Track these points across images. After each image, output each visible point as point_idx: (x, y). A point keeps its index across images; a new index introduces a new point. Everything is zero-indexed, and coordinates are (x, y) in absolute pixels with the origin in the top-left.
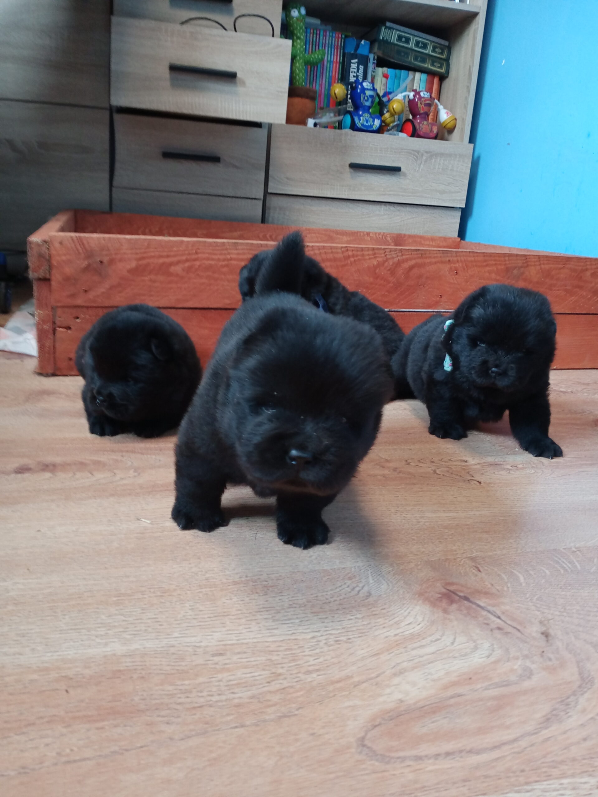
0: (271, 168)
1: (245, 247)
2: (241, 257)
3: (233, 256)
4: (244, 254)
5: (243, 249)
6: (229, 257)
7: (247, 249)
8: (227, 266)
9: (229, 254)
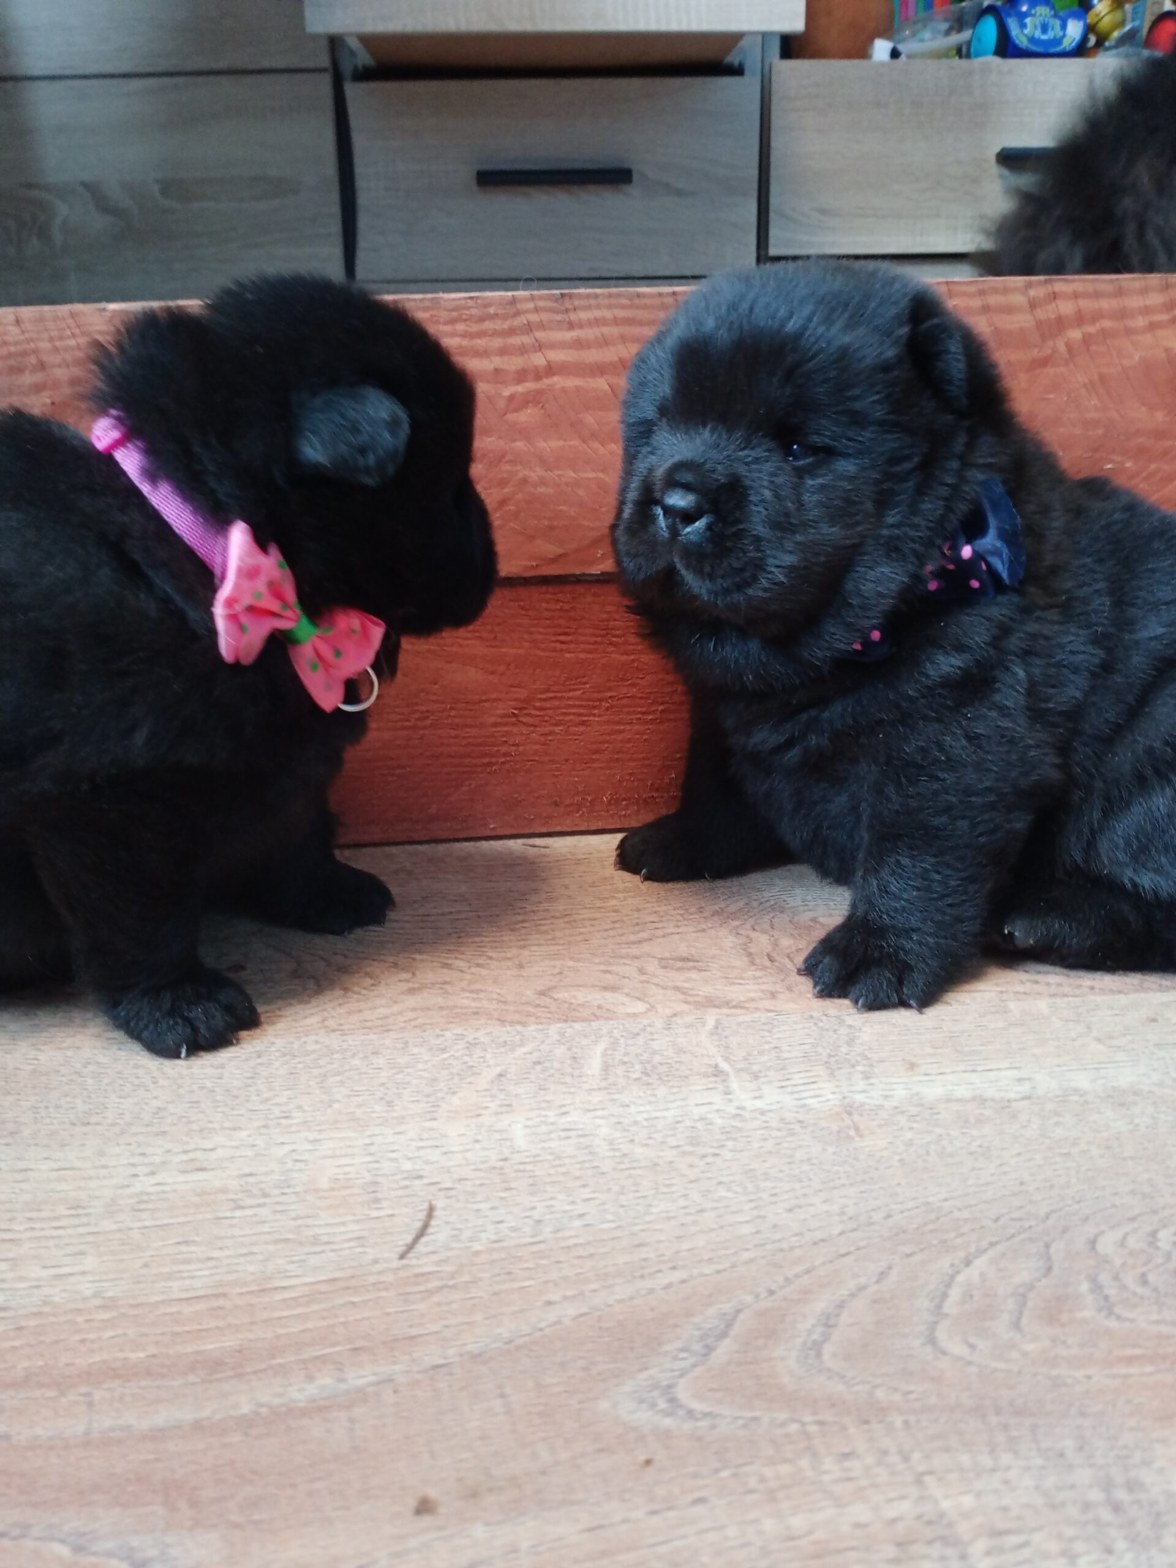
0: (774, 188)
1: (608, 314)
2: (593, 356)
3: (557, 356)
4: (604, 342)
5: (598, 322)
6: (538, 360)
7: (616, 322)
8: (533, 399)
9: (540, 347)
